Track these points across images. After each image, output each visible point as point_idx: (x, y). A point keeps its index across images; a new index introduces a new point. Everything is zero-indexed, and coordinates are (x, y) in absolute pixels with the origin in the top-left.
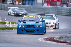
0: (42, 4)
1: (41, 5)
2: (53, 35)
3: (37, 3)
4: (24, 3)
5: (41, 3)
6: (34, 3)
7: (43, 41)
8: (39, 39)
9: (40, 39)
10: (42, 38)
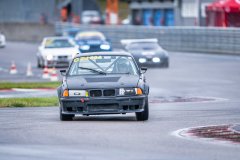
0: (198, 21)
1: (196, 24)
2: (227, 118)
3: (182, 19)
4: (138, 18)
5: (194, 18)
6: (173, 19)
7: (189, 137)
8: (176, 133)
9: (178, 131)
10: (187, 129)
